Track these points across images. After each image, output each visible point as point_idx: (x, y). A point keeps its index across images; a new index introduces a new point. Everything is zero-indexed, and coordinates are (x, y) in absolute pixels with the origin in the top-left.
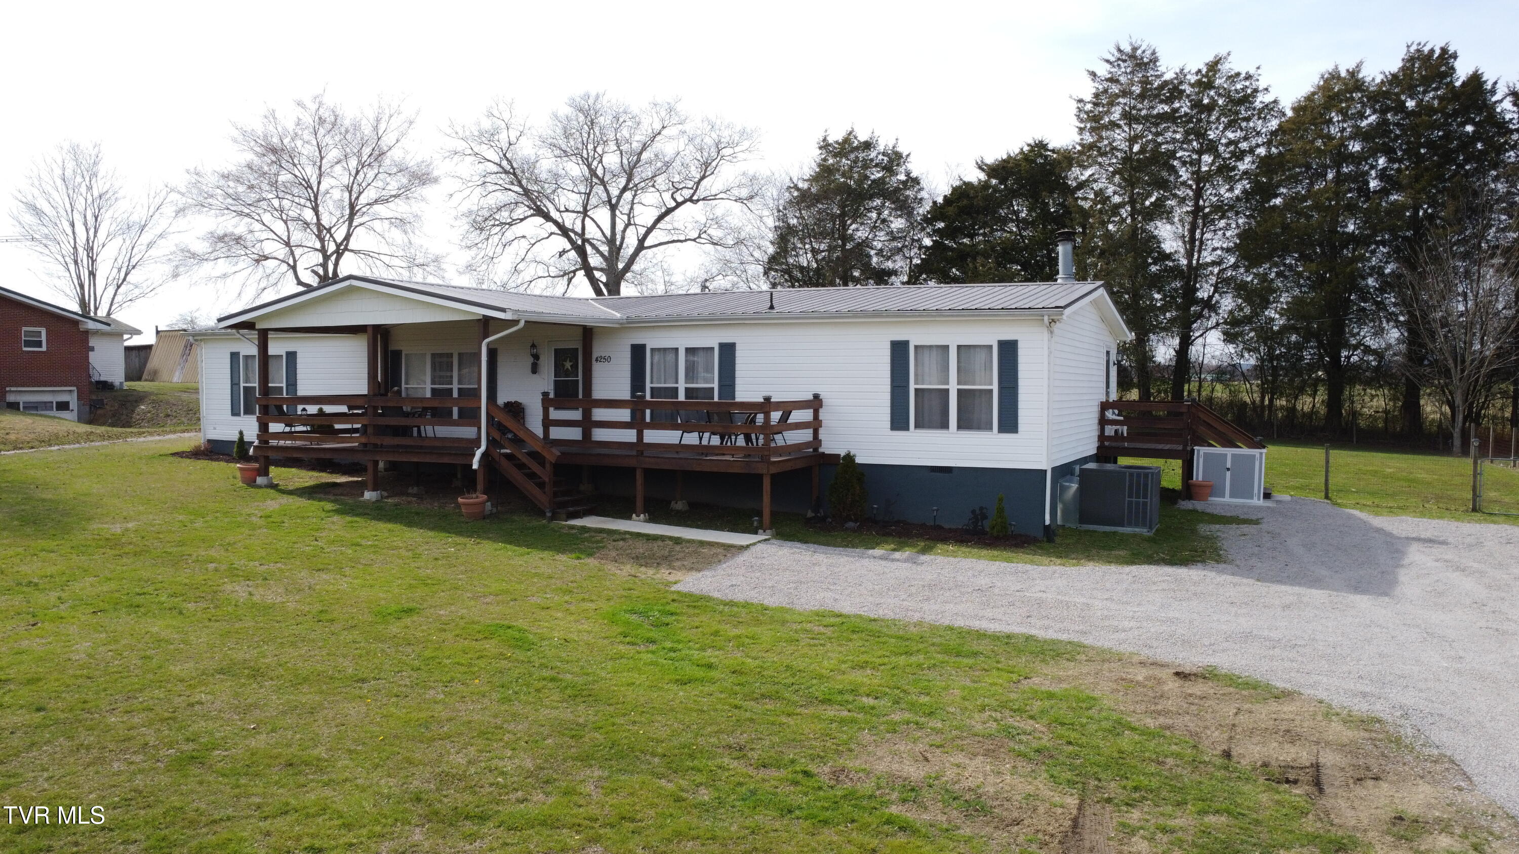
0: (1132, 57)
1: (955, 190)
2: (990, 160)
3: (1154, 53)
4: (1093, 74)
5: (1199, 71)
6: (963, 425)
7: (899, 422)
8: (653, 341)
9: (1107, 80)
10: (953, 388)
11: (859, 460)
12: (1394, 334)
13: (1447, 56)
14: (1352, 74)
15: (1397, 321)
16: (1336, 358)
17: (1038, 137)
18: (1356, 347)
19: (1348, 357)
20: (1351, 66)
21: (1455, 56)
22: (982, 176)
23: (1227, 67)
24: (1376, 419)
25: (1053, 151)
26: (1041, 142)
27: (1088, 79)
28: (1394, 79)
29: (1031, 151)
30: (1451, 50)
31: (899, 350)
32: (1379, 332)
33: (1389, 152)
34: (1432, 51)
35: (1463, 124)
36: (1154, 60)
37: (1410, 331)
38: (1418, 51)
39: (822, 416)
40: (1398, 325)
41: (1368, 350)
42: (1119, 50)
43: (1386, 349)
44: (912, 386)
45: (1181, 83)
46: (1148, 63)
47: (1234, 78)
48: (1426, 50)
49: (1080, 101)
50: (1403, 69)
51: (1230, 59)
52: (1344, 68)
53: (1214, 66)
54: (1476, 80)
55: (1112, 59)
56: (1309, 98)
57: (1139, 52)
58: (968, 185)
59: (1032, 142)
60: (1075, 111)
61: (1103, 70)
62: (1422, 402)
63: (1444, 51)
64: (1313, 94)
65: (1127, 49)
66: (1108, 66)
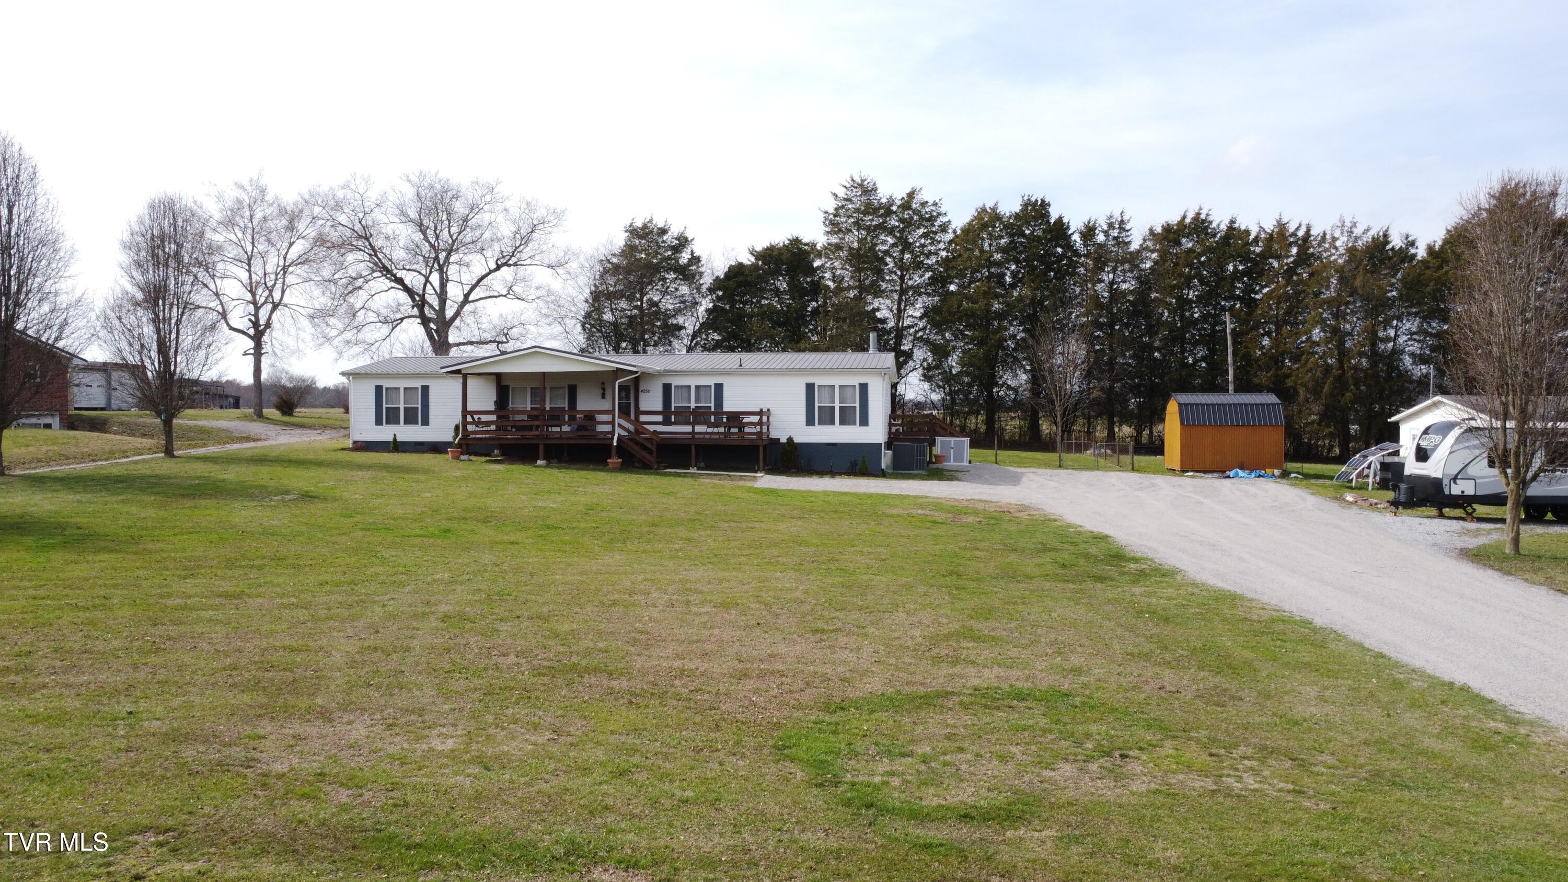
0: (861, 185)
1: (731, 268)
2: (759, 248)
3: (874, 184)
4: (835, 196)
5: (903, 198)
6: (842, 422)
7: (810, 421)
8: (675, 382)
9: (845, 200)
10: (837, 405)
11: (796, 441)
12: (1024, 377)
13: (1044, 205)
14: (994, 209)
15: (1025, 369)
16: (990, 393)
17: (795, 235)
18: (1002, 386)
19: (998, 392)
20: (992, 205)
21: (1049, 205)
22: (753, 259)
23: (920, 197)
24: (1014, 433)
25: (805, 245)
26: (797, 238)
27: (832, 199)
28: (1017, 216)
29: (791, 244)
30: (1047, 201)
31: (810, 387)
32: (1015, 376)
33: (1017, 262)
34: (1037, 201)
35: (1056, 246)
36: (875, 189)
37: (1033, 375)
38: (1029, 200)
39: (771, 419)
40: (1026, 371)
41: (1009, 388)
42: (853, 180)
43: (1019, 387)
44: (817, 405)
45: (892, 205)
46: (871, 191)
47: (924, 204)
48: (1033, 200)
49: (826, 212)
50: (1021, 211)
51: (922, 192)
52: (989, 205)
53: (911, 195)
54: (1060, 220)
55: (848, 185)
56: (970, 224)
57: (866, 183)
58: (741, 265)
59: (790, 237)
60: (823, 219)
61: (842, 193)
62: (1040, 422)
63: (1043, 201)
64: (972, 221)
65: (858, 180)
66: (845, 190)
